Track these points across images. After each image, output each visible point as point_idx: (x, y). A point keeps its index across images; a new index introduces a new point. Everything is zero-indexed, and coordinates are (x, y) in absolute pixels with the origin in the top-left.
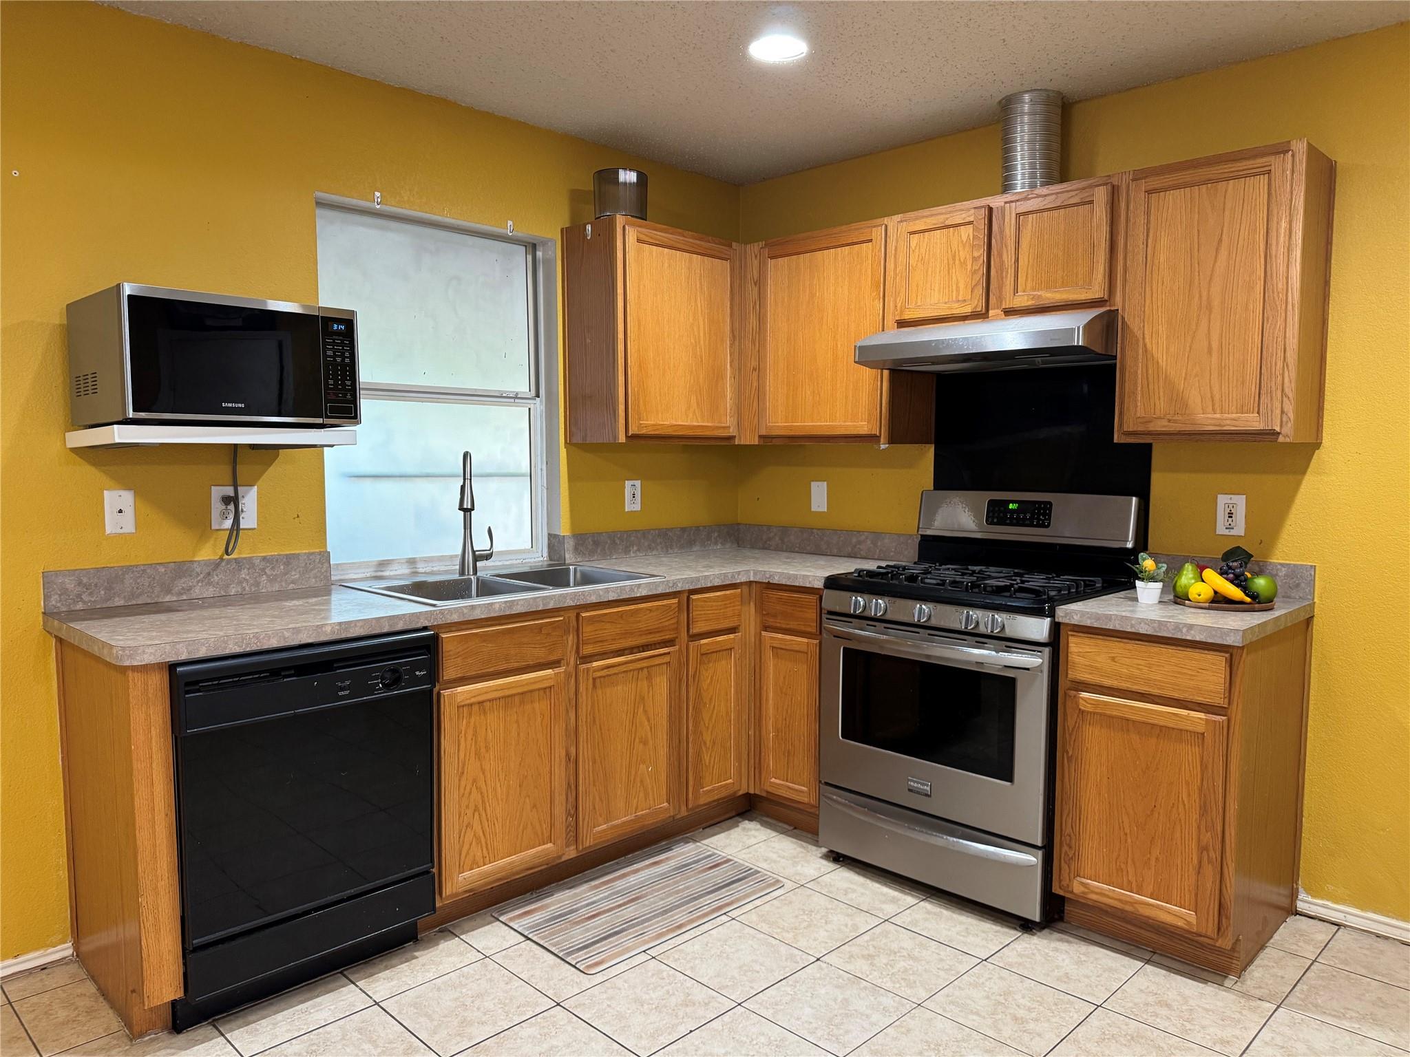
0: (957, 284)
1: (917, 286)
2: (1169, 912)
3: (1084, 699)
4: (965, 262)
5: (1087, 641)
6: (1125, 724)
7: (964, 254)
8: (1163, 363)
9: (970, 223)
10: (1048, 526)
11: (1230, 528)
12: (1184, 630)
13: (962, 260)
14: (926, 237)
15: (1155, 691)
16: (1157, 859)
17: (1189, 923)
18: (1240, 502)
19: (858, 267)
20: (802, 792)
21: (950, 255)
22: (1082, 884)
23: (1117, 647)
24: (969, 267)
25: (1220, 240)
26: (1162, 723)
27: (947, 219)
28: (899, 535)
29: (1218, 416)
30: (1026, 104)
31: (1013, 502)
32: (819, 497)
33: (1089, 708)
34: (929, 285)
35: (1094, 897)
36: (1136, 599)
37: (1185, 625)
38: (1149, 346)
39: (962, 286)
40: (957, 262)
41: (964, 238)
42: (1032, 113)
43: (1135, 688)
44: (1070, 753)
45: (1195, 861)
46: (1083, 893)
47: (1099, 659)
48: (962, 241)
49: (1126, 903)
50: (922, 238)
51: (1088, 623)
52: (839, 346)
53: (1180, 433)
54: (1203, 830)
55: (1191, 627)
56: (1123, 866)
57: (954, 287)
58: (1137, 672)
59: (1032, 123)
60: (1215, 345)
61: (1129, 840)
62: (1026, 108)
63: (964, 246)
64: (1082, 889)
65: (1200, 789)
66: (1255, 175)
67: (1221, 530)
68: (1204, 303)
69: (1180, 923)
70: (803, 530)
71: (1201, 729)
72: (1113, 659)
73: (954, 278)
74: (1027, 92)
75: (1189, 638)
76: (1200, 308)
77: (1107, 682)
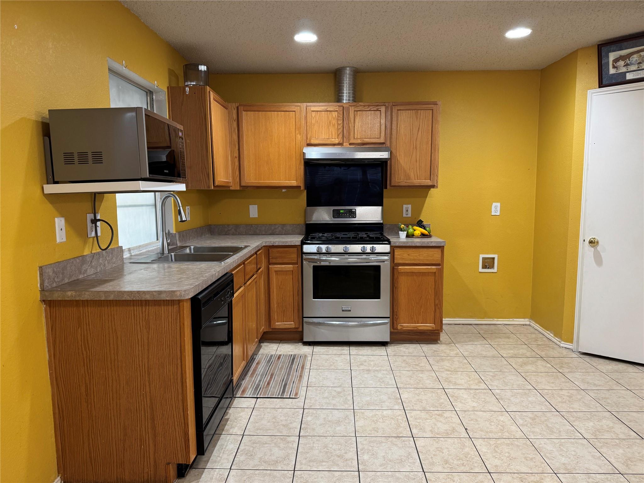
0: (332, 133)
1: (316, 131)
2: (427, 326)
3: (400, 268)
4: (334, 125)
5: (400, 250)
6: (412, 274)
7: (334, 122)
8: (403, 164)
9: (337, 111)
10: (355, 217)
11: (407, 215)
12: (430, 243)
13: (333, 124)
14: (319, 114)
15: (422, 262)
16: (423, 312)
17: (433, 328)
18: (410, 206)
19: (289, 120)
20: (293, 324)
21: (328, 122)
22: (401, 326)
23: (410, 251)
24: (336, 127)
25: (419, 128)
26: (423, 271)
27: (328, 108)
28: (293, 225)
29: (419, 181)
30: (348, 71)
31: (342, 210)
32: (254, 211)
33: (402, 271)
34: (320, 131)
35: (405, 329)
36: (399, 238)
37: (430, 242)
38: (398, 159)
39: (333, 133)
40: (331, 124)
41: (334, 116)
42: (349, 74)
43: (415, 262)
44: (396, 286)
45: (434, 309)
46: (401, 328)
47: (404, 255)
48: (333, 117)
49: (415, 327)
50: (317, 114)
51: (401, 245)
52: (281, 151)
53: (408, 186)
54: (436, 300)
55: (432, 242)
56: (413, 317)
57: (331, 133)
58: (416, 258)
59: (349, 78)
60: (418, 159)
61: (414, 309)
62: (348, 72)
63: (334, 119)
64: (401, 327)
65: (435, 288)
66: (428, 110)
67: (404, 215)
68: (415, 147)
69: (430, 328)
70: (247, 225)
71: (434, 271)
72: (408, 255)
73: (330, 130)
74: (348, 67)
75: (431, 245)
76: (413, 148)
77: (407, 262)
